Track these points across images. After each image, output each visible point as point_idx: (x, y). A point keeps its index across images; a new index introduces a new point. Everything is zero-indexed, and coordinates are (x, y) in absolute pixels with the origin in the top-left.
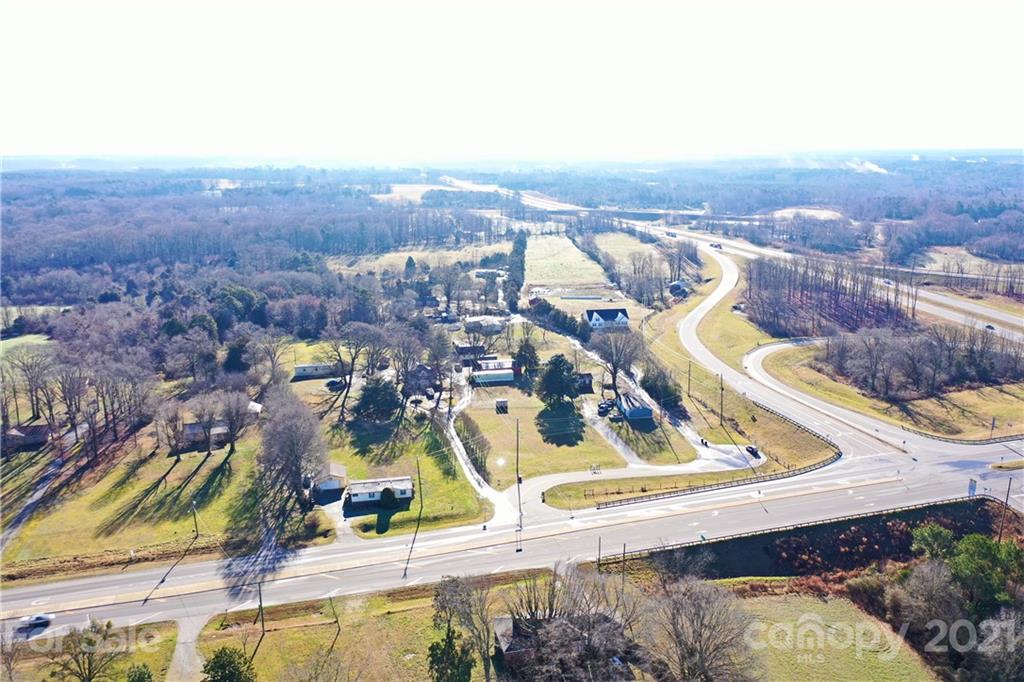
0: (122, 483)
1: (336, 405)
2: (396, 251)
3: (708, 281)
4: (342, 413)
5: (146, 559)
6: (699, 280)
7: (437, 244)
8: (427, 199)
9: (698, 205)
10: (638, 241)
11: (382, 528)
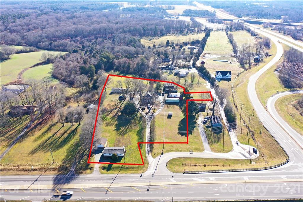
0: (45, 132)
1: (118, 107)
2: (166, 35)
3: (270, 55)
4: (118, 111)
5: (36, 170)
6: (267, 55)
7: (180, 33)
8: (185, 12)
9: (279, 17)
10: (250, 35)
11: (108, 169)
